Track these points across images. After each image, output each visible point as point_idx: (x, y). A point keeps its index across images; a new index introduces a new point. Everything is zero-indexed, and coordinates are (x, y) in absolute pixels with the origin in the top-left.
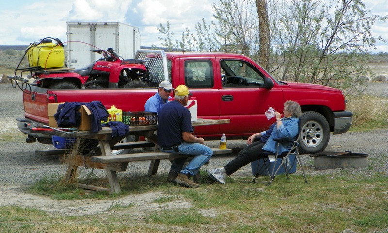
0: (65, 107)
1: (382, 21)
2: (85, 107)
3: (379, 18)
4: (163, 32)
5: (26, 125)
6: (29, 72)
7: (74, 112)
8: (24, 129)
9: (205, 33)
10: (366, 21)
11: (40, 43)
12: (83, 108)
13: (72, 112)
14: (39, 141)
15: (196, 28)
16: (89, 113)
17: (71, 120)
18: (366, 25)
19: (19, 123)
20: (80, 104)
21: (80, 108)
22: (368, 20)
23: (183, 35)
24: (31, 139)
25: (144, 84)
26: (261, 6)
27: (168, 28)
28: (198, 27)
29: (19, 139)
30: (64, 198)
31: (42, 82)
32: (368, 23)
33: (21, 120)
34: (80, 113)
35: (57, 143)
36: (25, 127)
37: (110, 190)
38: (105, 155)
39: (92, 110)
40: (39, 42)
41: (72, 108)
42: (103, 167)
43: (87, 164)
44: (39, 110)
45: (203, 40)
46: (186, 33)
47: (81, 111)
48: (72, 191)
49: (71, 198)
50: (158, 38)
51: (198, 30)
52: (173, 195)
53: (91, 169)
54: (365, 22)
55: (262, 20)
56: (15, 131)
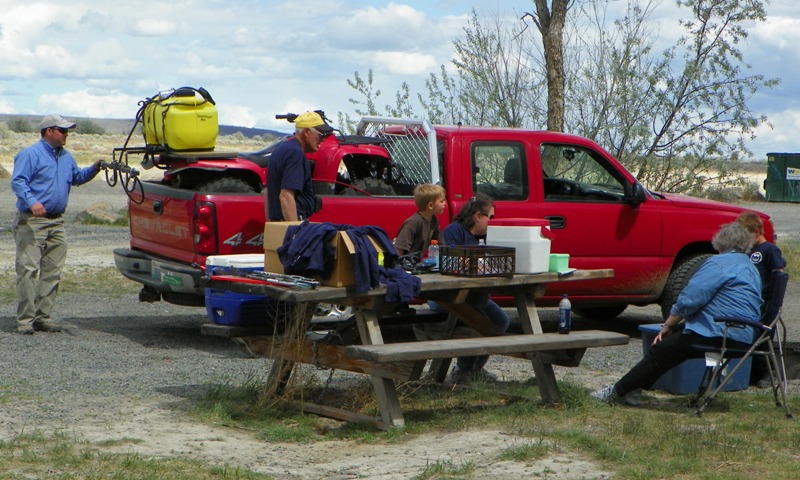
0: (302, 233)
1: (768, 87)
2: (344, 234)
3: (762, 82)
4: (360, 90)
5: (137, 266)
6: (142, 156)
7: (321, 246)
8: (131, 272)
9: (446, 93)
10: (737, 86)
11: (172, 95)
12: (341, 237)
13: (317, 247)
14: (166, 299)
15: (428, 84)
16: (352, 250)
17: (314, 264)
18: (736, 94)
19: (122, 259)
20: (334, 228)
21: (334, 236)
22: (741, 84)
23: (399, 95)
24: (149, 294)
25: (387, 187)
26: (552, 47)
27: (371, 81)
28: (431, 83)
29: (92, 288)
30: (283, 437)
31: (178, 177)
32: (740, 89)
33: (124, 253)
34: (333, 249)
35: (220, 313)
36: (133, 269)
37: (381, 421)
38: (369, 342)
39: (359, 244)
40: (168, 93)
41: (318, 236)
42: (363, 368)
43: (321, 360)
44: (172, 233)
45: (441, 107)
46: (403, 93)
47: (335, 243)
48: (292, 420)
49: (298, 438)
50: (351, 100)
51: (430, 89)
52: (545, 441)
53: (329, 371)
54: (735, 86)
55: (554, 73)
56: (75, 272)
